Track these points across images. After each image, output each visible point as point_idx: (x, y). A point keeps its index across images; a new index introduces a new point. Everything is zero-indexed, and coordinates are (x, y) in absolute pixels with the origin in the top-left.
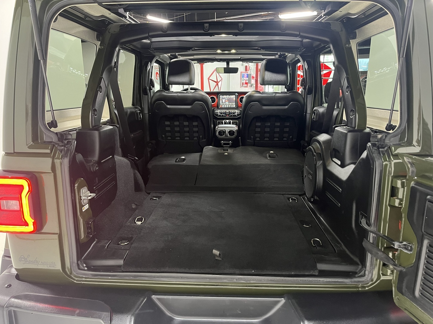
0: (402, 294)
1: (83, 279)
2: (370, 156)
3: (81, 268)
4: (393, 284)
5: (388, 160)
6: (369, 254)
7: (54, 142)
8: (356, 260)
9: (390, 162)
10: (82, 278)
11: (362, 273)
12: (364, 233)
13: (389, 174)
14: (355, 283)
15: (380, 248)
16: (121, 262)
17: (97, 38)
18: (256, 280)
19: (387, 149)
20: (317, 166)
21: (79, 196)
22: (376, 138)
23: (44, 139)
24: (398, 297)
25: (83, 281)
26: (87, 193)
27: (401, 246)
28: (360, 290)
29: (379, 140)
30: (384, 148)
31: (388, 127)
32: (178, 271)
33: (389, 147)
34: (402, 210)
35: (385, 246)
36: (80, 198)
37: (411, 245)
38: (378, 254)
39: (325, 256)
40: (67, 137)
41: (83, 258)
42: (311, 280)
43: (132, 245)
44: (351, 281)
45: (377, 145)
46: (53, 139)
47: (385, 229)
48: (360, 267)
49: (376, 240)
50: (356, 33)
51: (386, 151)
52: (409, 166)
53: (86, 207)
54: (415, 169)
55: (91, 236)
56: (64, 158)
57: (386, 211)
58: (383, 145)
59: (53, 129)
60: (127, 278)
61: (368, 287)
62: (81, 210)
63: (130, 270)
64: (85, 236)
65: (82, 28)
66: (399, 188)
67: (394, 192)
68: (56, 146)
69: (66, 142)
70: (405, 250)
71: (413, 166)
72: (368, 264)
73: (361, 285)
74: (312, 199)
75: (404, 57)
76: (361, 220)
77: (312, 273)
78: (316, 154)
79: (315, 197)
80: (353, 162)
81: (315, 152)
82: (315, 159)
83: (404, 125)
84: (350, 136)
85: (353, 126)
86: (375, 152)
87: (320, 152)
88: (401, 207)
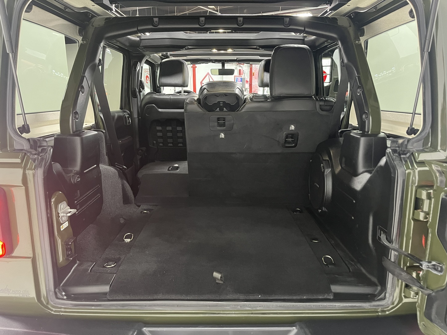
0: (431, 320)
1: (62, 310)
2: (390, 163)
3: (59, 297)
4: (417, 308)
5: (411, 168)
6: (390, 273)
7: (25, 150)
8: (374, 279)
9: (414, 170)
10: (61, 308)
11: (382, 296)
12: (384, 251)
13: (412, 184)
14: (374, 307)
15: (402, 267)
16: (106, 289)
17: (79, 33)
18: (263, 306)
19: (410, 156)
20: (325, 174)
21: (57, 212)
22: (397, 144)
23: (14, 147)
24: (424, 323)
25: (62, 312)
26: (67, 209)
27: (430, 267)
28: (380, 315)
29: (400, 146)
30: (406, 154)
31: (409, 130)
32: (174, 298)
33: (412, 153)
34: (428, 225)
35: (408, 265)
36: (57, 215)
37: (441, 265)
38: (402, 274)
39: (339, 277)
40: (41, 144)
41: (61, 285)
42: (326, 305)
43: (119, 267)
44: (370, 306)
45: (398, 151)
46: (25, 146)
47: (408, 246)
48: (379, 288)
49: (398, 258)
51: (408, 157)
52: (438, 175)
53: (66, 225)
54: (445, 178)
55: (71, 259)
56: (37, 169)
57: (410, 226)
58: (404, 151)
59: (24, 135)
60: (114, 308)
61: (388, 310)
62: (59, 229)
63: (117, 298)
64: (64, 258)
65: (62, 21)
66: (424, 200)
67: (418, 204)
68: (29, 154)
69: (40, 150)
70: (434, 271)
71: (442, 175)
72: (389, 286)
73: (381, 308)
74: (320, 211)
75: (429, 51)
76: (379, 235)
77: (326, 296)
78: (324, 162)
79: (324, 209)
80: (368, 170)
81: (323, 159)
82: (323, 167)
83: (428, 129)
84: (363, 141)
85: (366, 130)
86: (397, 159)
87: (328, 159)
88: (427, 222)
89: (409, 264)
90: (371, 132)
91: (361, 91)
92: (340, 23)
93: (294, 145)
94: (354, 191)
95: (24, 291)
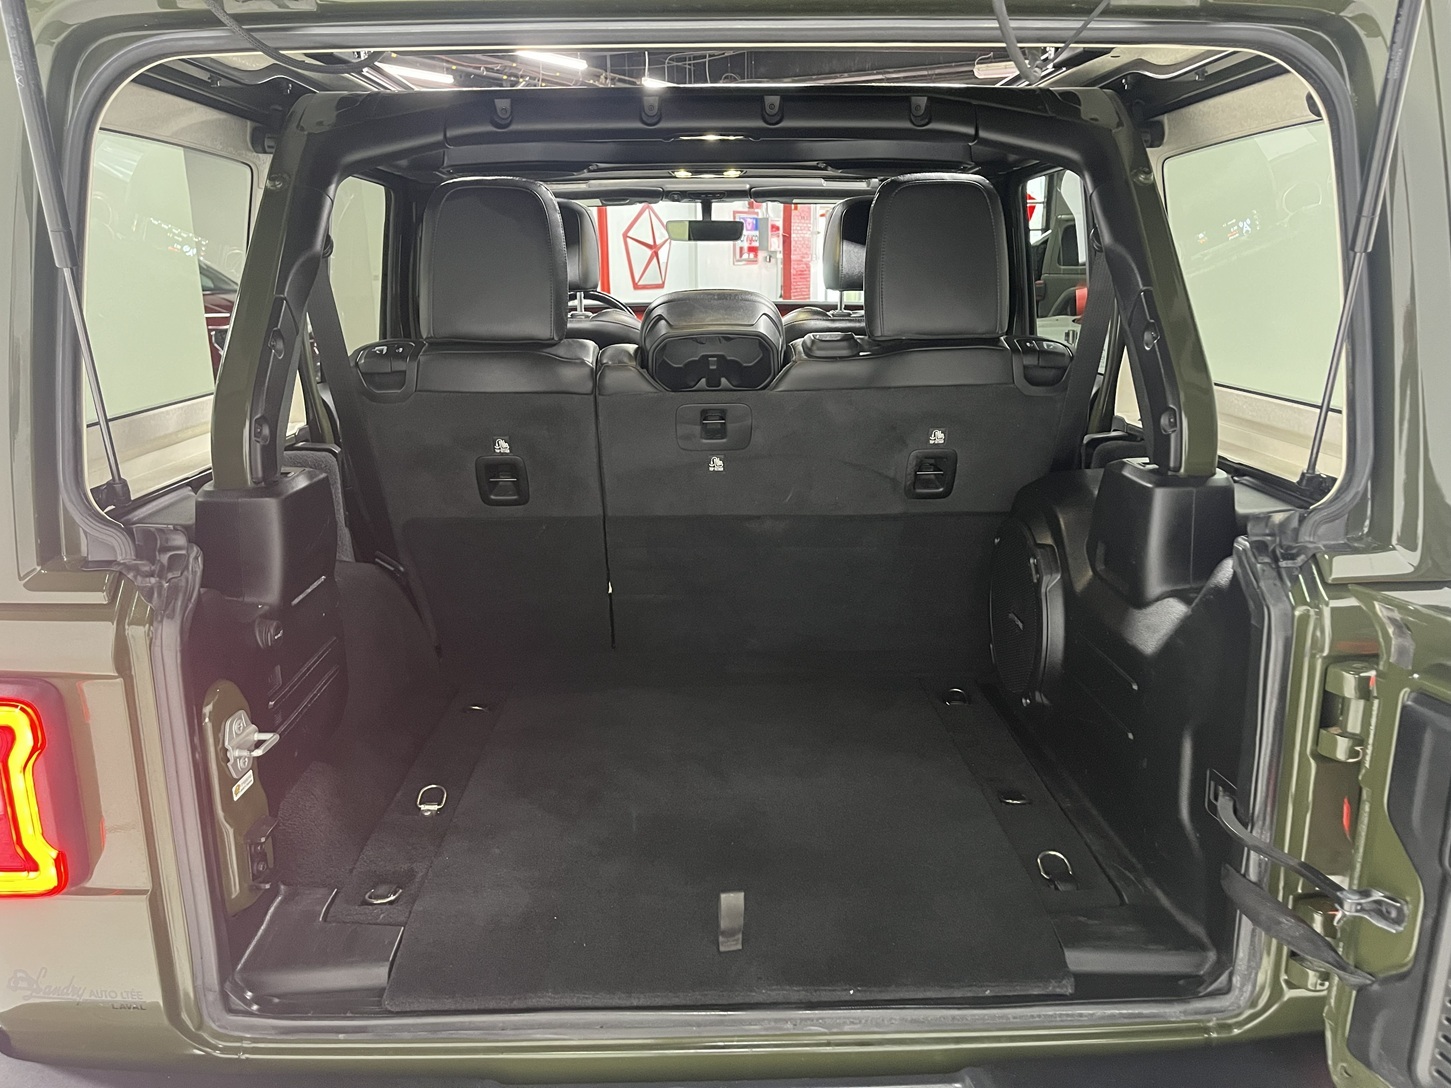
0: (1368, 1065)
1: (246, 1044)
2: (1247, 586)
3: (233, 1006)
4: (1327, 1021)
5: (1308, 599)
6: (1244, 917)
7: (119, 564)
8: (1198, 930)
9: (1318, 607)
10: (241, 1039)
11: (1221, 983)
12: (1228, 850)
13: (1314, 652)
14: (1198, 1017)
15: (1280, 899)
16: (376, 975)
17: (252, 144)
18: (863, 1021)
19: (1306, 562)
20: (1043, 590)
21: (220, 746)
22: (1267, 525)
23: (79, 551)
24: (1345, 1065)
25: (246, 1051)
26: (248, 735)
27: (1367, 907)
28: (1214, 1038)
29: (1277, 531)
30: (1293, 557)
31: (1304, 482)
32: (589, 1003)
33: (1314, 556)
34: (1360, 778)
35: (1300, 891)
36: (221, 755)
37: (1398, 905)
38: (1280, 923)
39: (1090, 922)
40: (167, 540)
42: (1052, 1016)
43: (414, 903)
44: (1185, 1013)
45: (1271, 548)
46: (118, 552)
47: (1298, 834)
48: (1212, 956)
49: (1271, 871)
50: (1161, 125)
51: (1300, 567)
52: (1391, 630)
53: (246, 782)
54: (1412, 642)
56: (161, 621)
57: (1305, 774)
58: (1290, 548)
60: (406, 1035)
61: (1240, 1025)
62: (227, 795)
63: (415, 1007)
64: (246, 885)
65: (200, 114)
66: (1349, 699)
67: (1330, 712)
68: (130, 576)
69: (165, 558)
70: (1378, 921)
71: (1403, 633)
72: (1242, 953)
73: (1218, 1019)
74: (1026, 702)
75: (1370, 250)
76: (1212, 797)
77: (1052, 988)
78: (1039, 551)
79: (1038, 697)
80: (1178, 588)
81: (1035, 541)
82: (1036, 566)
83: (1363, 480)
84: (1161, 500)
85: (1172, 464)
86: (1266, 573)
87: (1049, 541)
88: (1359, 764)
89: (1302, 889)
90: (1186, 470)
91: (1155, 339)
92: (1087, 112)
93: (941, 490)
94: (1134, 653)
95: (127, 992)
